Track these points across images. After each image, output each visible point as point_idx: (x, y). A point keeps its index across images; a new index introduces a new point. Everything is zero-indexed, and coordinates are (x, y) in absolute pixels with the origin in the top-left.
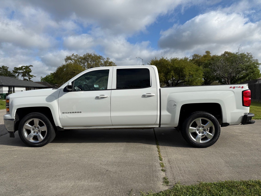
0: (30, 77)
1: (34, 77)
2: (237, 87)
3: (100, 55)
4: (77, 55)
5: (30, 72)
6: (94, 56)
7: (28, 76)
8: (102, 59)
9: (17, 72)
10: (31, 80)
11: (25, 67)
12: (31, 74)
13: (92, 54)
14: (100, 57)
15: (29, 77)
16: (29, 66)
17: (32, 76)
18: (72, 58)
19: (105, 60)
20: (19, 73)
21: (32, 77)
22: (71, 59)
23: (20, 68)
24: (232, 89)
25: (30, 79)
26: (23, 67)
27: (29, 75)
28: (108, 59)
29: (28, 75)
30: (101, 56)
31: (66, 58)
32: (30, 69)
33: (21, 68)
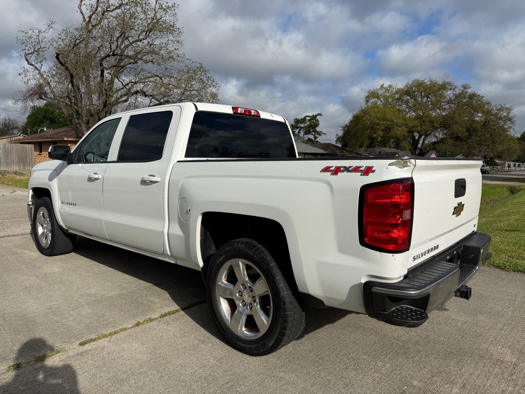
0: (317, 135)
1: (323, 135)
2: (347, 169)
3: (446, 81)
4: (390, 86)
5: (317, 125)
6: (430, 84)
7: (314, 133)
8: (450, 89)
9: (297, 128)
10: (317, 140)
11: (309, 118)
12: (318, 129)
13: (426, 81)
14: (445, 84)
15: (315, 135)
16: (316, 115)
17: (319, 133)
18: (380, 92)
19: (458, 91)
20: (301, 128)
21: (320, 135)
22: (378, 97)
23: (302, 119)
24: (328, 175)
25: (315, 138)
26: (308, 118)
27: (315, 131)
28: (465, 88)
29: (313, 131)
30: (448, 83)
31: (367, 95)
32: (318, 121)
33: (304, 120)
